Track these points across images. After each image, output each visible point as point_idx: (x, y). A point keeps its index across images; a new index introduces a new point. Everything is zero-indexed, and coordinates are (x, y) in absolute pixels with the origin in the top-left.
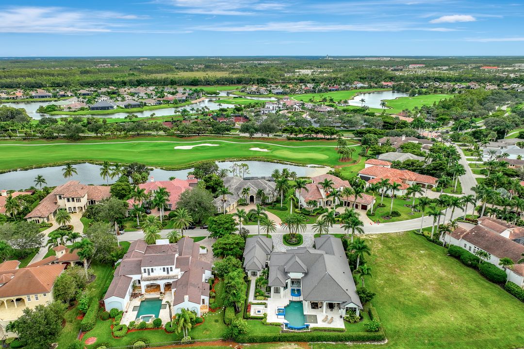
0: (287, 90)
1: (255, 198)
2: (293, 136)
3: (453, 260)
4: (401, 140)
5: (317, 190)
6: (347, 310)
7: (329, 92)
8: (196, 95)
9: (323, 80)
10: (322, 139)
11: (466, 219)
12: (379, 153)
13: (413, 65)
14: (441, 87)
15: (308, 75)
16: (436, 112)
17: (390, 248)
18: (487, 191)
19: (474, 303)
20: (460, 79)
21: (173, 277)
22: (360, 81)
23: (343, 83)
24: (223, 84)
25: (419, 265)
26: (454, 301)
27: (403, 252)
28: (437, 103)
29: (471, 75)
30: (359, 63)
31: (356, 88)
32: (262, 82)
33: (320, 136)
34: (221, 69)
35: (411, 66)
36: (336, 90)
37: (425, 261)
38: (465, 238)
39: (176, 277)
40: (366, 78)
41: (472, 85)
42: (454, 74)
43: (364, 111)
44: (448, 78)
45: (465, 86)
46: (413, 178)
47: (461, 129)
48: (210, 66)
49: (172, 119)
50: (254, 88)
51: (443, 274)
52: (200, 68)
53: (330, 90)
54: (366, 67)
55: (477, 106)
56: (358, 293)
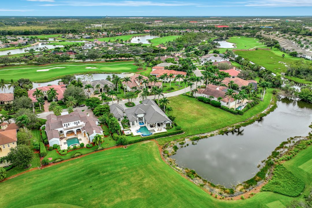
0: (92, 36)
1: (103, 89)
2: (108, 59)
3: (200, 102)
4: (165, 58)
5: (134, 82)
6: (166, 125)
7: (117, 37)
8: (33, 40)
9: (112, 30)
10: (124, 60)
11: (201, 87)
12: (156, 64)
13: (156, 21)
14: (174, 32)
15: (100, 27)
16: (176, 44)
17: (174, 102)
18: (208, 73)
19: (212, 115)
20: (182, 27)
21: (81, 126)
22: (132, 30)
23: (123, 31)
24: (48, 34)
25: (188, 106)
26: (204, 115)
27: (180, 102)
28: (175, 40)
29: (186, 26)
30: (127, 20)
31: (131, 34)
32: (74, 31)
33: (123, 58)
34: (39, 25)
35: (155, 22)
36: (120, 35)
37: (190, 104)
38: (203, 93)
39: (82, 126)
40: (134, 28)
41: (188, 30)
42: (178, 25)
43: (141, 45)
44: (176, 27)
45: (184, 31)
46: (175, 73)
47: (189, 51)
48: (31, 22)
49: (24, 55)
50: (71, 35)
51: (198, 107)
52: (24, 24)
53: (117, 36)
54: (131, 22)
55: (193, 40)
56: (169, 117)
